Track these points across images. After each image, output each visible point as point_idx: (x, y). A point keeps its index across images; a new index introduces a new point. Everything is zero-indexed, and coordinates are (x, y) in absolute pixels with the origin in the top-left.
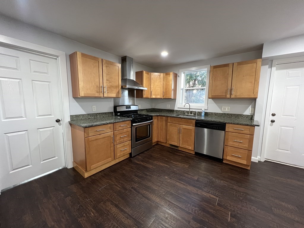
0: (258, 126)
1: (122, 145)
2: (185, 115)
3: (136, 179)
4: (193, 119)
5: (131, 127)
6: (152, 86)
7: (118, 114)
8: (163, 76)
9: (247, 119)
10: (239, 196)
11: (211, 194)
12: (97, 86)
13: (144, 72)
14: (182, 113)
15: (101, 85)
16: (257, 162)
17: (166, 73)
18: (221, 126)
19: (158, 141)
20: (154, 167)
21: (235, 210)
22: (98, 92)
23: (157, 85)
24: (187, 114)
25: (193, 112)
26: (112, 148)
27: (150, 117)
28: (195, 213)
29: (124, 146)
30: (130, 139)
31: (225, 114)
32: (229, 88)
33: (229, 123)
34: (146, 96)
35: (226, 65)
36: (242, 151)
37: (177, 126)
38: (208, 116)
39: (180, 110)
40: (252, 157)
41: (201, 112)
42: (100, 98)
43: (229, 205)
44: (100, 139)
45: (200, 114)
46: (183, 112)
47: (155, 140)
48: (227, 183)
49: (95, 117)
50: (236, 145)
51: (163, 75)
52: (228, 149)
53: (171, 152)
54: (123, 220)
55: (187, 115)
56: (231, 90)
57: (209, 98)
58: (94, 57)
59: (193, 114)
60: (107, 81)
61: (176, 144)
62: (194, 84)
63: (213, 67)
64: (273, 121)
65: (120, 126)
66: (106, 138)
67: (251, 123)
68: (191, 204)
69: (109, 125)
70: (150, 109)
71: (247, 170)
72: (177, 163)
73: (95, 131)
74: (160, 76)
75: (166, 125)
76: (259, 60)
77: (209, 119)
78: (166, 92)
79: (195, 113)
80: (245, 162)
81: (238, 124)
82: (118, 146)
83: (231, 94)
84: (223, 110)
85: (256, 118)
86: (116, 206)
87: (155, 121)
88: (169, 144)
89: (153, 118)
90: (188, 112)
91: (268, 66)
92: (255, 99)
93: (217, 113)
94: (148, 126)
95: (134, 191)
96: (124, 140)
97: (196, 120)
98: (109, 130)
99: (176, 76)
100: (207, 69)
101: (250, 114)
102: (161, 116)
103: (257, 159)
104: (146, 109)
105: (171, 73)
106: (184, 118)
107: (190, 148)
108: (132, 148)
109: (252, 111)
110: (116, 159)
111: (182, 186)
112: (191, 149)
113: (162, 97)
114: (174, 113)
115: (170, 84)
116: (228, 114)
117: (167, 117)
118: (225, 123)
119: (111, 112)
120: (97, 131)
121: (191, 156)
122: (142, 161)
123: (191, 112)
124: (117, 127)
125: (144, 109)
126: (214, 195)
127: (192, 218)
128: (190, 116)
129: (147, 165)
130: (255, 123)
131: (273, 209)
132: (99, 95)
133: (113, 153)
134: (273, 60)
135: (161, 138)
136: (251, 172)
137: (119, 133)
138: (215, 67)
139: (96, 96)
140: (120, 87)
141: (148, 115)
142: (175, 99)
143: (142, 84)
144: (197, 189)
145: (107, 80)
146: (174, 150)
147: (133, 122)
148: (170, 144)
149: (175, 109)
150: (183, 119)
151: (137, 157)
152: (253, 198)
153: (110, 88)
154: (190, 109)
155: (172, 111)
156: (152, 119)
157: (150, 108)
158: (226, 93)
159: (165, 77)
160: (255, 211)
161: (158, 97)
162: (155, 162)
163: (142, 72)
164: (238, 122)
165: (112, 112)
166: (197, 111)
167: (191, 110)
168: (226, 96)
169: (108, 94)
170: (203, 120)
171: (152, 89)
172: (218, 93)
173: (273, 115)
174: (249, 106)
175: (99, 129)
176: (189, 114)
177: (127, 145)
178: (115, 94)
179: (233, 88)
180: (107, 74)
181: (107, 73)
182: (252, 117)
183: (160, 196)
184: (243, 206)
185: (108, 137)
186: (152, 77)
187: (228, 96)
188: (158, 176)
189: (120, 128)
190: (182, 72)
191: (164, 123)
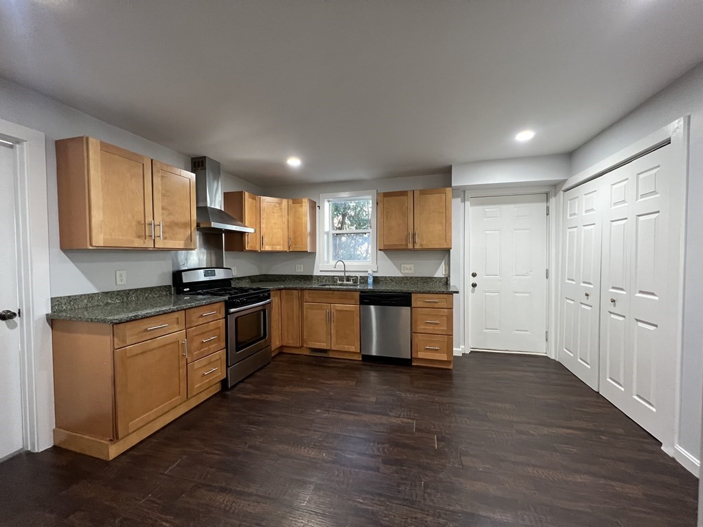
0: (457, 292)
1: (204, 361)
2: (336, 285)
3: (254, 429)
4: (356, 291)
5: (224, 316)
6: (263, 226)
7: (185, 290)
8: (288, 205)
9: (441, 284)
10: (443, 410)
11: (404, 418)
12: (139, 223)
13: (247, 194)
14: (329, 282)
15: (149, 219)
16: (461, 355)
17: (293, 200)
18: (403, 299)
19: (282, 347)
20: (286, 399)
21: (443, 431)
22: (139, 237)
23: (275, 223)
24: (341, 282)
25: (352, 277)
26: (183, 371)
27: (264, 292)
28: (384, 452)
29: (210, 363)
30: (223, 345)
31: (406, 277)
32: (411, 232)
33: (417, 293)
34: (251, 247)
35: (404, 193)
36: (438, 338)
37: (325, 308)
38: (379, 283)
39: (325, 276)
40: (454, 349)
41: (368, 277)
42: (144, 250)
43: (433, 427)
44: (153, 349)
45: (364, 280)
46: (333, 279)
47: (276, 343)
48: (424, 395)
49: (123, 299)
50: (430, 328)
51: (288, 202)
52: (419, 338)
53: (315, 365)
54: (250, 509)
55: (341, 285)
56: (414, 235)
57: (380, 250)
58: (134, 154)
59: (351, 282)
60: (163, 211)
61: (323, 346)
62: (343, 223)
63: (382, 195)
64: (474, 285)
65: (202, 316)
66: (169, 347)
67: (447, 289)
68: (374, 442)
69: (176, 315)
70: (256, 276)
71: (449, 369)
72: (333, 382)
73: (143, 332)
74: (280, 204)
75: (301, 306)
76: (448, 189)
77: (382, 288)
78: (295, 238)
79: (355, 280)
80: (444, 357)
81: (429, 293)
82: (197, 364)
83: (414, 242)
84: (402, 271)
85: (452, 282)
86: (223, 490)
87: (275, 300)
88: (307, 348)
89: (272, 293)
90: (341, 278)
91: (460, 199)
92: (448, 251)
93: (394, 277)
94: (260, 314)
95: (257, 452)
96: (209, 350)
97: (362, 292)
98: (175, 326)
99: (314, 206)
100: (371, 197)
101: (443, 276)
102: (289, 289)
103: (460, 349)
104: (250, 277)
105: (304, 200)
106: (338, 290)
107: (353, 349)
108: (227, 366)
109: (445, 270)
110: (191, 398)
111: (351, 418)
112: (354, 351)
113: (286, 249)
114: (314, 281)
115: (304, 221)
116: (411, 278)
117: (302, 289)
118: (410, 293)
119: (165, 286)
120: (146, 330)
121: (357, 364)
122: (256, 392)
123: (348, 279)
124: (194, 318)
125: (245, 277)
126: (409, 418)
127: (380, 461)
128: (347, 285)
129: (270, 398)
130: (452, 289)
131: (488, 414)
132: (144, 243)
133: (183, 385)
134: (465, 191)
135: (290, 337)
136: (454, 372)
137: (198, 333)
138: (386, 195)
139: (136, 245)
140: (194, 225)
141: (259, 289)
142: (313, 254)
143: (240, 219)
144: (379, 416)
145: (163, 209)
146: (320, 360)
147: (229, 305)
148: (310, 348)
149: (315, 274)
150: (336, 292)
151: (241, 385)
152: (463, 408)
153: (171, 226)
154: (345, 271)
155: (309, 278)
156: (268, 297)
157: (257, 273)
158: (407, 240)
159: (291, 209)
160: (468, 425)
161: (279, 248)
162: (287, 389)
163: (241, 194)
164: (429, 289)
165: (170, 286)
166: (359, 275)
167: (347, 274)
168: (407, 245)
169: (166, 241)
170: (371, 291)
171: (263, 231)
172: (394, 241)
173: (474, 275)
174: (441, 263)
175: (152, 325)
176: (345, 282)
177: (217, 360)
178: (183, 242)
179: (417, 232)
180: (163, 195)
181: (164, 192)
182: (446, 281)
183: (315, 445)
184: (452, 422)
185: (174, 342)
186: (264, 205)
187: (410, 246)
188: (302, 412)
189: (201, 321)
190: (326, 200)
191: (296, 303)
